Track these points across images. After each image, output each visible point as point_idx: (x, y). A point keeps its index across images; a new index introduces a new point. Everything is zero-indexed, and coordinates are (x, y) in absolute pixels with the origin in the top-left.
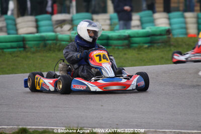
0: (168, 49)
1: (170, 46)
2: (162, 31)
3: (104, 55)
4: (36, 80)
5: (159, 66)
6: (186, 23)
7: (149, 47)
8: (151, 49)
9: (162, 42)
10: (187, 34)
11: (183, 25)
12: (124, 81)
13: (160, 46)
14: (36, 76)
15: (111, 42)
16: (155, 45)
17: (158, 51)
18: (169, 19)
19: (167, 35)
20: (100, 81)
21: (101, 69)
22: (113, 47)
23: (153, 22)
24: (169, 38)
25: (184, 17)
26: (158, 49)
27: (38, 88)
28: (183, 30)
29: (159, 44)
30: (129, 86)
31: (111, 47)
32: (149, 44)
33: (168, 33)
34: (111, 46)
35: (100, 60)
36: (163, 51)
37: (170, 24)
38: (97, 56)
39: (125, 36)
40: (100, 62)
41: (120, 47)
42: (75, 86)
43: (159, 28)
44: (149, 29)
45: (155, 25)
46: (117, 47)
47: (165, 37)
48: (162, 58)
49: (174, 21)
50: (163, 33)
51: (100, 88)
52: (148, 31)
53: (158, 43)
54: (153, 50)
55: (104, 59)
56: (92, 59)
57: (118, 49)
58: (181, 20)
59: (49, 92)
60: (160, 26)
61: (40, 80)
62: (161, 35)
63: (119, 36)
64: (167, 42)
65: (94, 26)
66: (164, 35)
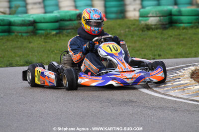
2: (73, 15)
7: (57, 33)
8: (60, 37)
9: (73, 29)
13: (69, 33)
15: (13, 28)
16: (65, 32)
19: (78, 20)
22: (16, 33)
24: (80, 23)
26: (67, 36)
29: (69, 31)
31: (13, 34)
32: (58, 31)
33: (79, 18)
34: (13, 32)
39: (29, 21)
41: (24, 34)
44: (57, 13)
46: (20, 34)
47: (76, 22)
50: (74, 18)
52: (56, 16)
53: (68, 29)
54: (62, 38)
57: (22, 36)
58: (88, 2)
62: (70, 20)
63: (23, 21)
64: (77, 28)
66: (75, 20)
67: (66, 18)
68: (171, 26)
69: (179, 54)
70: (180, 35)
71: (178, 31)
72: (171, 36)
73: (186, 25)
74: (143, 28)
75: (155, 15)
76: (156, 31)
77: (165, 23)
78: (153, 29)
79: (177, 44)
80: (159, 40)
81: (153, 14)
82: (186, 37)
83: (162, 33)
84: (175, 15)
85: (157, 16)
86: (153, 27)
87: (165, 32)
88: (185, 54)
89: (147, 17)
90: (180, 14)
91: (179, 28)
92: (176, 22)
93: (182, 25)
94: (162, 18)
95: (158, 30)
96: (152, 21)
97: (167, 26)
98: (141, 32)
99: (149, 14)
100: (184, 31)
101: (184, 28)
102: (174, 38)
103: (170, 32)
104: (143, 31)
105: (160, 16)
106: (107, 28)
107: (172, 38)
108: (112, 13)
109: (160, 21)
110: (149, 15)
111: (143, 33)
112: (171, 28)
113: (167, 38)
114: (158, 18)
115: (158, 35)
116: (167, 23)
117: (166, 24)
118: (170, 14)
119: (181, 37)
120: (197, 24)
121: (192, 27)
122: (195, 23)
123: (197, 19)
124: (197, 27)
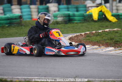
0: (20, 27)
1: (22, 25)
2: (17, 16)
5: (15, 38)
6: (31, 12)
7: (8, 26)
8: (10, 28)
9: (17, 24)
10: (32, 18)
11: (29, 13)
13: (15, 26)
16: (13, 25)
17: (14, 29)
18: (21, 9)
19: (19, 19)
23: (11, 11)
24: (21, 21)
25: (30, 8)
26: (14, 27)
28: (29, 16)
29: (15, 25)
33: (20, 18)
36: (17, 29)
37: (22, 12)
43: (15, 14)
44: (8, 15)
45: (12, 13)
47: (19, 20)
48: (17, 33)
49: (24, 10)
52: (8, 17)
54: (11, 28)
58: (28, 10)
60: (16, 13)
62: (16, 19)
64: (19, 23)
67: (14, 18)
68: (70, 22)
72: (69, 27)
73: (77, 21)
74: (55, 23)
75: (61, 16)
76: (61, 25)
78: (60, 24)
81: (60, 15)
83: (64, 26)
84: (71, 16)
85: (62, 17)
86: (60, 22)
87: (66, 25)
89: (57, 17)
90: (74, 15)
91: (73, 23)
92: (72, 20)
93: (75, 22)
94: (65, 18)
95: (63, 24)
96: (60, 19)
97: (67, 22)
98: (53, 25)
99: (57, 16)
100: (76, 24)
102: (71, 28)
103: (69, 25)
104: (54, 25)
105: (63, 17)
109: (64, 19)
110: (58, 16)
111: (55, 26)
112: (69, 23)
113: (67, 28)
114: (62, 18)
115: (62, 27)
116: (67, 20)
118: (69, 16)
120: (83, 21)
121: (81, 23)
122: (82, 20)
123: (83, 18)
124: (83, 23)
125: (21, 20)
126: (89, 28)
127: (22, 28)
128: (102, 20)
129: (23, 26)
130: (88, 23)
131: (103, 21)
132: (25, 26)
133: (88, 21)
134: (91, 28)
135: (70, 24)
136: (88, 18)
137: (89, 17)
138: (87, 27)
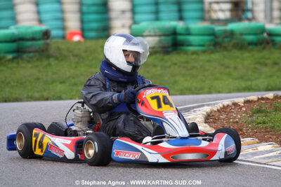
0: (45, 62)
1: (48, 57)
2: (36, 32)
3: (165, 97)
4: (34, 139)
7: (14, 58)
8: (18, 63)
9: (37, 51)
12: (204, 144)
13: (31, 58)
14: (34, 131)
16: (25, 56)
17: (30, 65)
19: (44, 39)
20: (164, 145)
21: (161, 122)
24: (47, 44)
26: (29, 62)
27: (38, 152)
29: (31, 54)
30: (214, 153)
32: (15, 55)
33: (46, 37)
35: (159, 106)
36: (37, 66)
38: (153, 98)
40: (160, 110)
42: (119, 153)
44: (14, 29)
47: (41, 43)
50: (38, 36)
51: (165, 156)
52: (13, 33)
53: (30, 52)
55: (165, 104)
56: (142, 103)
59: (64, 160)
61: (42, 138)
62: (33, 39)
64: (43, 51)
65: (135, 44)
66: (39, 39)
67: (28, 37)
68: (175, 50)
69: (187, 89)
70: (187, 62)
71: (186, 56)
72: (175, 64)
73: (197, 48)
75: (152, 34)
77: (167, 45)
79: (183, 76)
80: (159, 68)
81: (150, 32)
82: (196, 65)
83: (162, 60)
84: (181, 34)
85: (155, 36)
86: (151, 50)
87: (166, 57)
88: (196, 88)
90: (188, 32)
91: (186, 52)
92: (182, 44)
93: (191, 48)
94: (163, 38)
95: (158, 55)
96: (150, 41)
97: (170, 49)
99: (144, 32)
100: (194, 56)
101: (194, 53)
102: (179, 66)
103: (174, 58)
105: (160, 36)
106: (86, 51)
107: (176, 67)
108: (91, 30)
109: (160, 42)
110: (145, 34)
112: (175, 52)
113: (170, 67)
114: (157, 39)
115: (157, 62)
116: (170, 44)
117: (168, 47)
118: (174, 33)
119: (190, 65)
120: (212, 47)
121: (204, 52)
122: (209, 45)
123: (212, 40)
124: (212, 52)
125: (48, 41)
126: (227, 67)
127: (50, 65)
128: (261, 44)
129: (51, 60)
130: (225, 53)
131: (264, 48)
132: (57, 58)
133: (225, 49)
134: (235, 68)
135: (178, 53)
136: (226, 40)
137: (227, 37)
138: (222, 65)
